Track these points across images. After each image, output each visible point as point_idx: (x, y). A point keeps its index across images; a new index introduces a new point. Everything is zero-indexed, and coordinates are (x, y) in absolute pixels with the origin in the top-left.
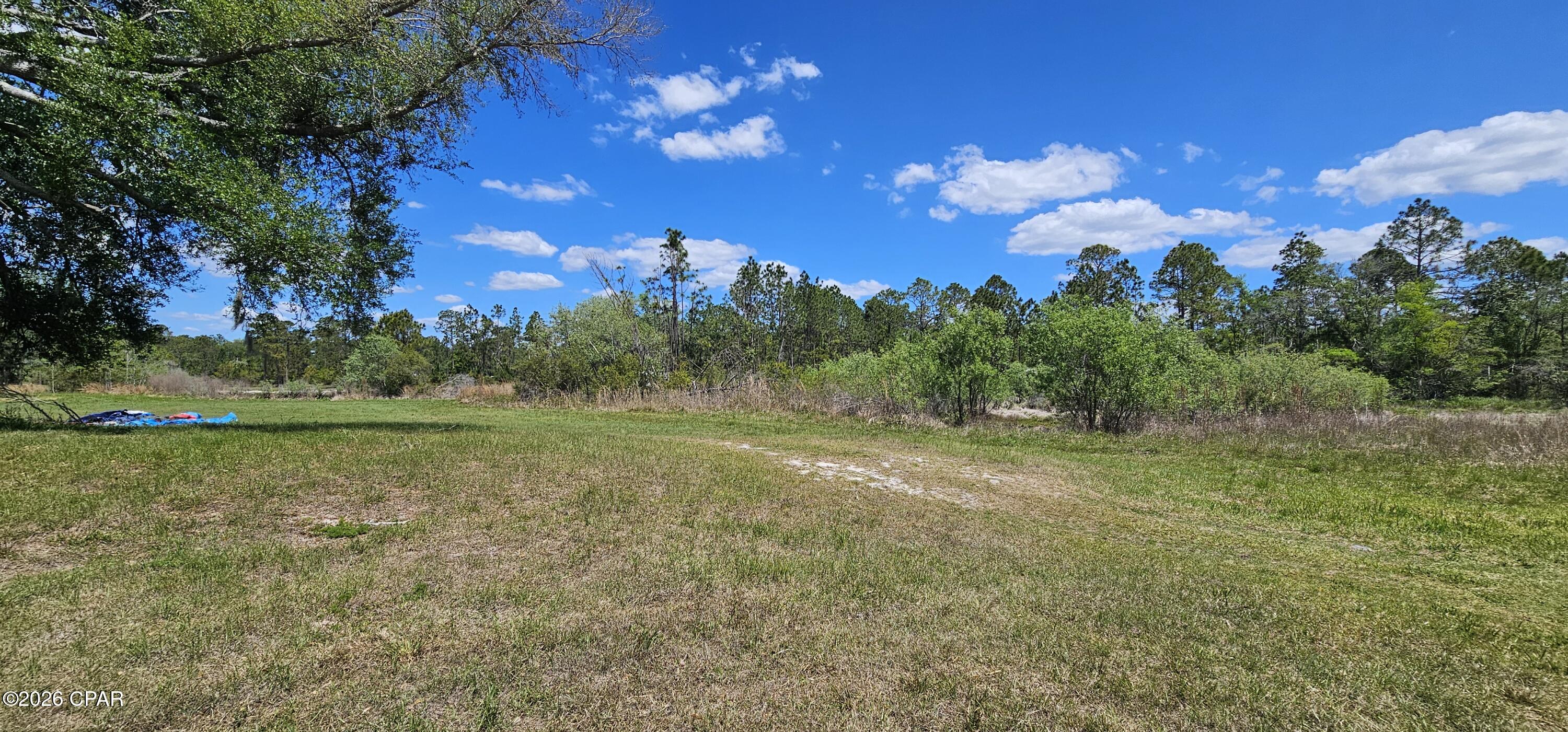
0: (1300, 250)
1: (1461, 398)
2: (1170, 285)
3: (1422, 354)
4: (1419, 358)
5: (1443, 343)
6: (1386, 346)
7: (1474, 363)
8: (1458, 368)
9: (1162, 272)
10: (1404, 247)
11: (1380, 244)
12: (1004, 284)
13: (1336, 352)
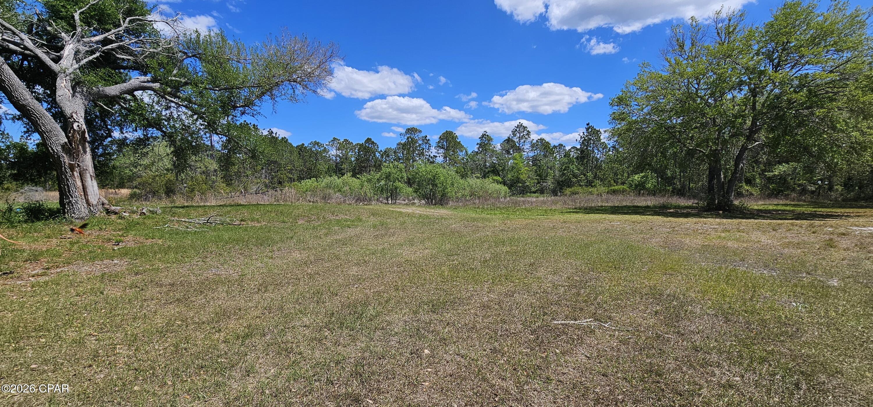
0: (485, 138)
1: (528, 194)
2: (443, 148)
3: (519, 179)
4: (518, 180)
5: (524, 175)
6: (509, 176)
7: (532, 182)
8: (528, 184)
9: (439, 142)
10: (516, 140)
11: (509, 137)
12: (373, 143)
13: (495, 178)
